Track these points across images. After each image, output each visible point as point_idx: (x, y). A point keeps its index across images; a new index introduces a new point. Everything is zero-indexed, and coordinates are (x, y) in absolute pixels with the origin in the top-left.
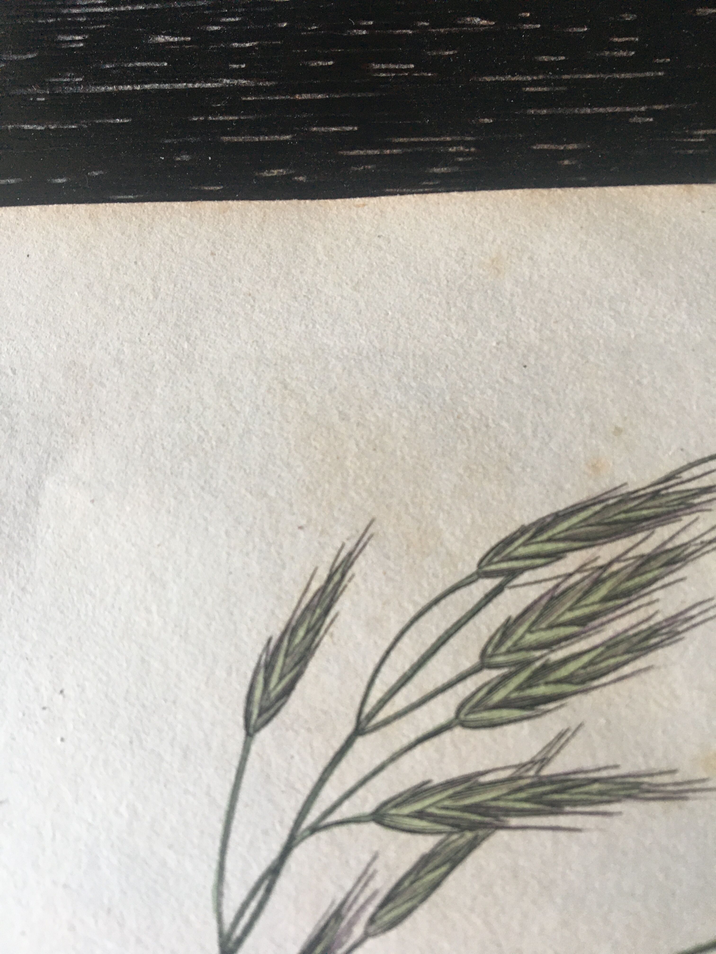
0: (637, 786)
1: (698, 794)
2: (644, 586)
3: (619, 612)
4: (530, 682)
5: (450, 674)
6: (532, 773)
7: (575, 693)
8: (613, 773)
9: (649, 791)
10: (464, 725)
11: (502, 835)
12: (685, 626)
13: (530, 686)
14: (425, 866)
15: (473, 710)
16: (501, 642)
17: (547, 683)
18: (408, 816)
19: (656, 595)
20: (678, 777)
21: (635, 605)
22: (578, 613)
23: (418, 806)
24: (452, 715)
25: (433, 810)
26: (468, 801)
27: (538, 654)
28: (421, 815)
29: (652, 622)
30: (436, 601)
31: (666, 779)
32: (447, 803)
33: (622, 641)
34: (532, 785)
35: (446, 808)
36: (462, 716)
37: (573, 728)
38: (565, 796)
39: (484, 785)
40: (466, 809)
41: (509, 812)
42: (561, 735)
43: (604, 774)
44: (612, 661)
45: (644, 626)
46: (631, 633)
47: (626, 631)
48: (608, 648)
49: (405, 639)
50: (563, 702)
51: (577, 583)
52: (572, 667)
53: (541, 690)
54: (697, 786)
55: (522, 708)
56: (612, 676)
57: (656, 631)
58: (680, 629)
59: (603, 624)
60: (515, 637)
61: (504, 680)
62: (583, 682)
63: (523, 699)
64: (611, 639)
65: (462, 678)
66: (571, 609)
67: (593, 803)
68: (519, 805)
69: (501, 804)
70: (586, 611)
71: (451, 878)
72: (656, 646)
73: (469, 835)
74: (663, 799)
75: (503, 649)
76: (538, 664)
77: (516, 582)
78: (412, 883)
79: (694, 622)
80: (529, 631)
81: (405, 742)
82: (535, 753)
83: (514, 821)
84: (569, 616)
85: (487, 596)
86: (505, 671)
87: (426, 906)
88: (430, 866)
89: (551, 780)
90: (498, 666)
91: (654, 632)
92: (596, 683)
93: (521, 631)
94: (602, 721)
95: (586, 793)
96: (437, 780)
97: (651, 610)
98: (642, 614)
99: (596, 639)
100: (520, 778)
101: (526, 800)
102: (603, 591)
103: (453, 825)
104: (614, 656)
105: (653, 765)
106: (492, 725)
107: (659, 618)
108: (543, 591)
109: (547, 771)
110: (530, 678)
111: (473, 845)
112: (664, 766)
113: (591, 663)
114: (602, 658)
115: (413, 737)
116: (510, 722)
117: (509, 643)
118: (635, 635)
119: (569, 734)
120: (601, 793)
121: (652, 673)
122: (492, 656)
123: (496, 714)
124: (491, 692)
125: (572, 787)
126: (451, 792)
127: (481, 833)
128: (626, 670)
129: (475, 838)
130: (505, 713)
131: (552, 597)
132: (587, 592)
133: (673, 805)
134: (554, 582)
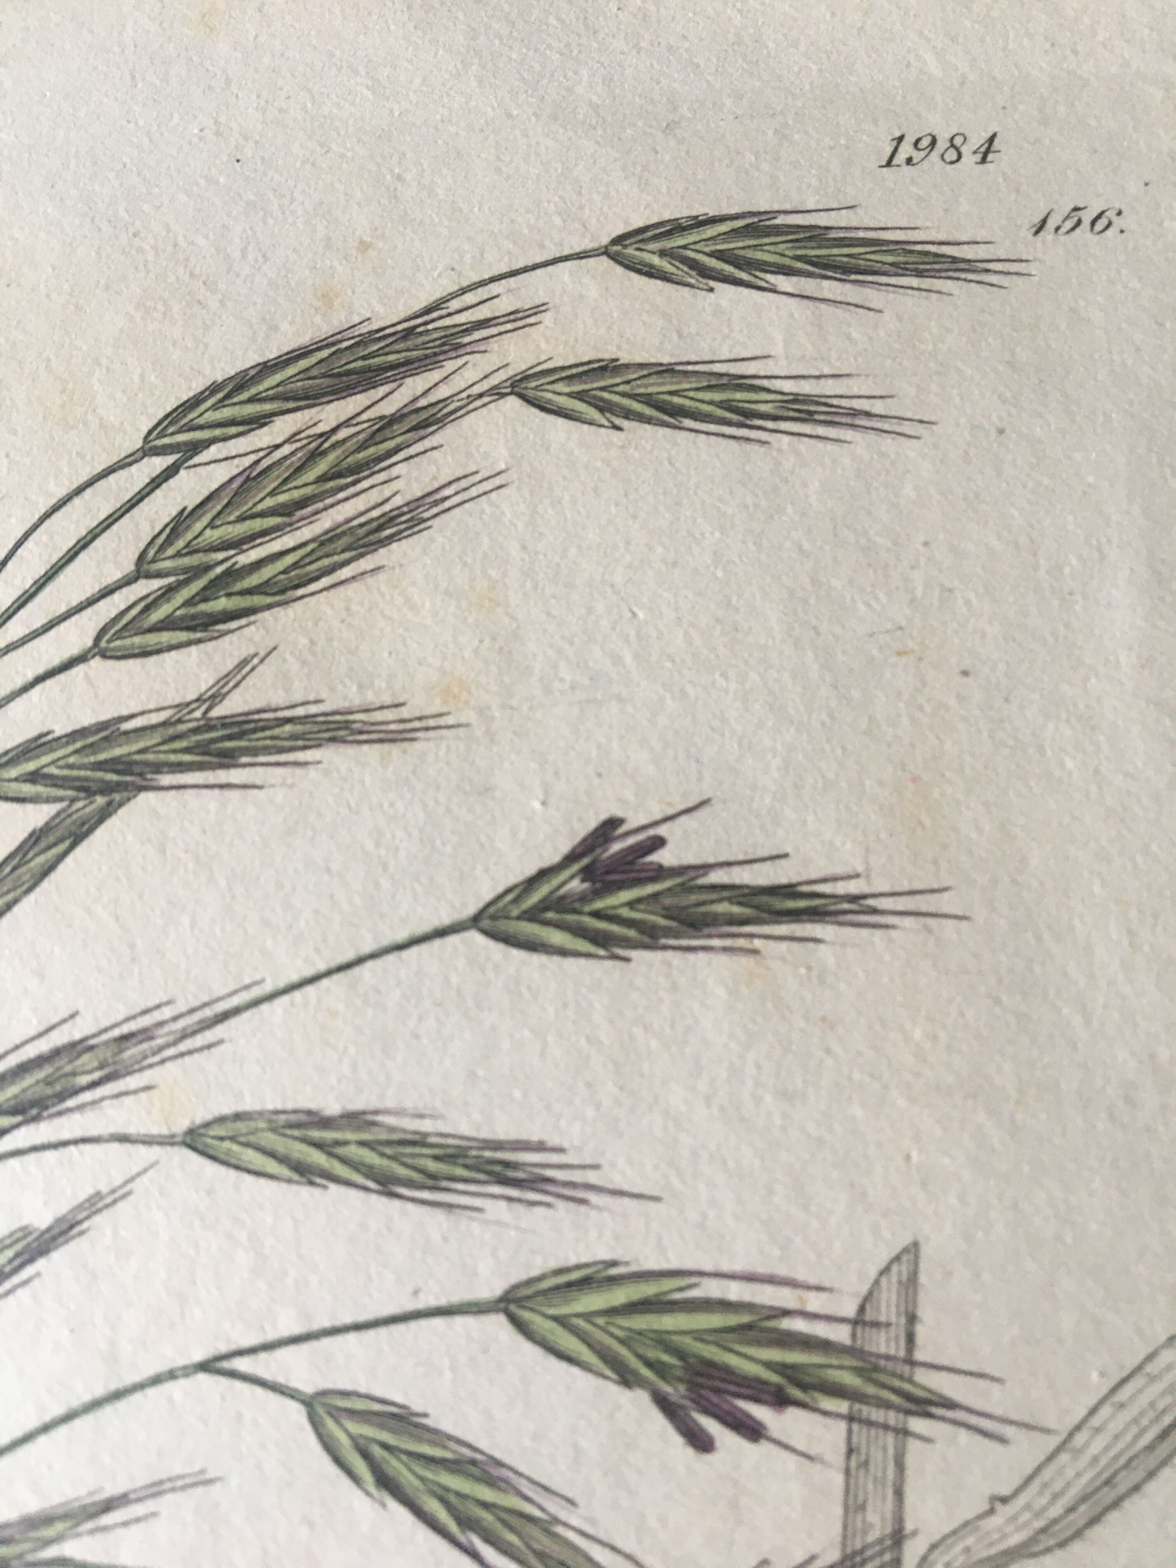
0: (346, 725)
1: (430, 734)
2: (380, 459)
3: (341, 495)
4: (204, 595)
5: (91, 589)
6: (198, 714)
7: (269, 607)
8: (313, 709)
9: (361, 732)
10: (105, 655)
11: (146, 798)
12: (435, 510)
13: (206, 600)
14: (35, 843)
15: (118, 636)
16: (169, 542)
17: (229, 595)
18: (16, 780)
19: (395, 471)
20: (405, 713)
21: (365, 484)
22: (282, 498)
23: (31, 766)
24: (89, 643)
25: (53, 770)
26: (102, 757)
27: (221, 556)
28: (34, 777)
29: (387, 507)
30: (79, 491)
31: (388, 715)
32: (72, 760)
33: (344, 533)
34: (196, 731)
35: (71, 767)
36: (103, 644)
37: (262, 654)
38: (243, 743)
39: (126, 733)
40: (99, 766)
41: (158, 768)
42: (245, 662)
43: (300, 711)
44: (326, 562)
45: (375, 514)
46: (355, 523)
47: (348, 521)
48: (322, 544)
50: (252, 618)
51: (285, 458)
52: (267, 572)
53: (221, 604)
54: (431, 722)
55: (189, 629)
56: (325, 582)
57: (392, 519)
58: (426, 515)
59: (317, 513)
60: (189, 536)
61: (169, 592)
62: (282, 592)
63: (193, 617)
64: (327, 532)
65: (107, 592)
66: (272, 494)
67: (281, 750)
68: (173, 758)
69: (150, 757)
70: (296, 494)
71: (69, 860)
72: (390, 539)
73: (100, 800)
74: (381, 741)
75: (170, 552)
76: (219, 570)
77: (197, 459)
78: (14, 869)
79: (447, 504)
80: (211, 525)
81: (19, 683)
82: (203, 688)
83: (166, 779)
84: (269, 502)
85: (154, 479)
86: (172, 579)
87: (32, 897)
88: (43, 844)
89: (224, 722)
90: (159, 575)
91: (389, 520)
92: (300, 592)
93: (198, 526)
94: (304, 641)
95: (272, 738)
96: (59, 731)
97: (387, 491)
98: (374, 496)
99: (306, 533)
100: (180, 721)
101: (184, 752)
102: (322, 467)
103: (78, 789)
104: (327, 556)
105: (371, 698)
106: (145, 653)
107: (398, 501)
108: (235, 472)
109: (217, 712)
110: (205, 588)
111: (104, 815)
112: (387, 700)
113: (296, 565)
114: (312, 557)
115: (30, 676)
116: (171, 648)
117: (180, 543)
118: (361, 525)
119: (256, 661)
120: (294, 737)
121: (382, 576)
122: (153, 561)
123: (152, 639)
124: (147, 609)
125: (255, 731)
126: (78, 745)
127: (117, 797)
128: (345, 573)
129: (109, 804)
130: (165, 637)
131: (248, 479)
132: (299, 470)
133: (395, 750)
134: (253, 458)
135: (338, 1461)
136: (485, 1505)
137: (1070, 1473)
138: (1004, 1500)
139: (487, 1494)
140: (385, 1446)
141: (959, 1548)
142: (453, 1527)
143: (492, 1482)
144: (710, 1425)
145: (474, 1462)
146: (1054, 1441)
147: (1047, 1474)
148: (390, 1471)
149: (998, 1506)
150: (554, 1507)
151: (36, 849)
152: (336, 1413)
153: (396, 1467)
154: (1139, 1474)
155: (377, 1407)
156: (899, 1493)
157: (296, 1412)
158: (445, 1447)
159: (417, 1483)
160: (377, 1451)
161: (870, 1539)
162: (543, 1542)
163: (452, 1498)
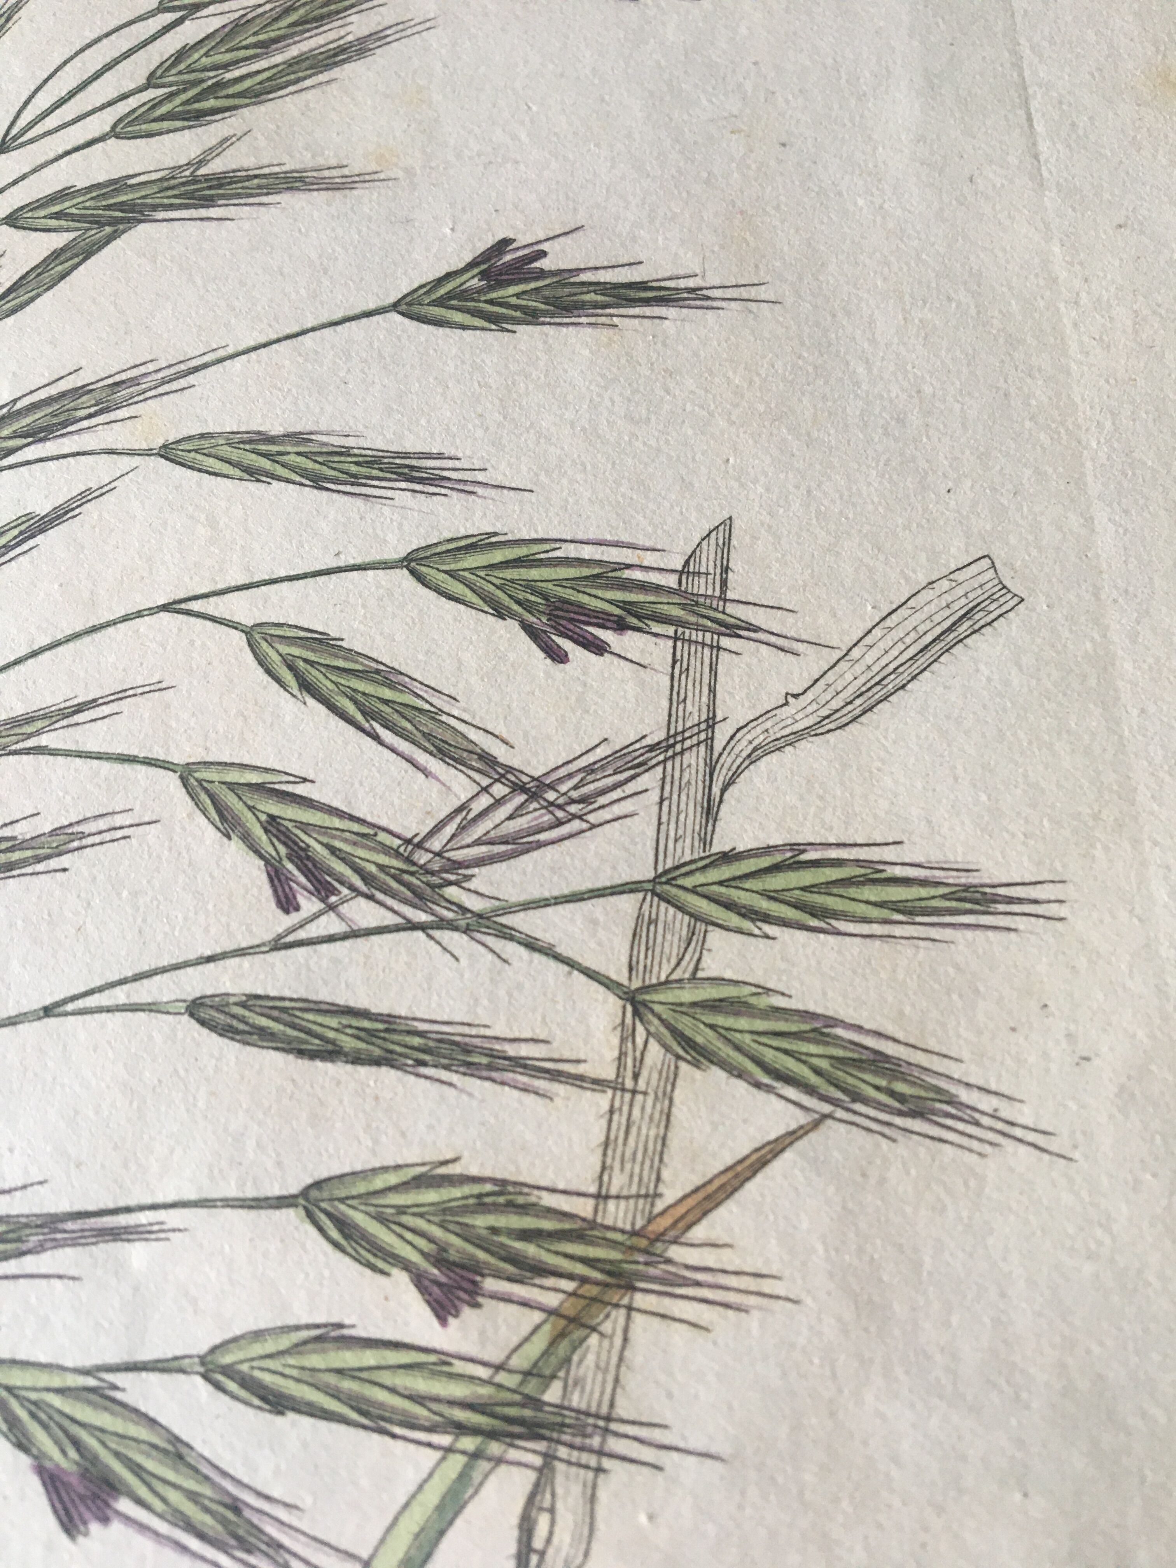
0: (301, 180)
1: (367, 185)
2: (338, 12)
3: (307, 35)
4: (197, 99)
5: (112, 95)
6: (187, 173)
7: (247, 105)
8: (276, 169)
9: (313, 184)
10: (118, 137)
11: (142, 227)
12: (379, 43)
13: (198, 101)
14: (56, 258)
15: (130, 124)
16: (174, 65)
17: (216, 98)
18: (44, 217)
19: (349, 18)
20: (346, 171)
21: (326, 28)
22: (261, 37)
23: (57, 208)
24: (108, 129)
25: (74, 211)
26: (112, 201)
27: (212, 74)
28: (58, 216)
29: (342, 42)
30: (107, 35)
31: (334, 173)
32: (88, 204)
33: (307, 58)
34: (183, 184)
35: (85, 208)
36: (118, 130)
37: (239, 134)
38: (220, 192)
39: (131, 186)
40: (109, 207)
41: (155, 208)
42: (225, 140)
43: (266, 171)
44: (292, 77)
45: (332, 46)
46: (316, 52)
47: (311, 51)
48: (290, 65)
49: (67, 68)
50: (234, 112)
51: (266, 12)
52: (247, 83)
53: (211, 103)
54: (367, 178)
55: (184, 119)
56: (291, 89)
57: (345, 49)
58: (371, 46)
59: (289, 45)
60: (189, 61)
61: (171, 96)
62: (256, 96)
63: (188, 112)
64: (294, 58)
65: (124, 97)
66: (255, 34)
67: (251, 195)
68: (166, 201)
69: (149, 201)
70: (272, 35)
71: (81, 268)
72: (344, 61)
73: (108, 229)
74: (328, 189)
75: (174, 71)
76: (210, 83)
77: (198, 14)
78: (39, 275)
79: (388, 39)
80: (206, 55)
81: (52, 155)
82: (193, 156)
83: (161, 215)
84: (252, 40)
85: (164, 28)
86: (172, 89)
87: (50, 293)
88: (62, 258)
89: (207, 178)
90: (163, 86)
91: (342, 50)
92: (271, 96)
93: (196, 56)
94: (272, 127)
95: (242, 188)
96: (80, 185)
97: (342, 32)
98: (332, 35)
99: (279, 59)
100: (173, 178)
101: (175, 196)
102: (293, 17)
103: (90, 222)
104: (294, 73)
105: (321, 161)
106: (150, 135)
107: (350, 38)
108: (227, 21)
109: (202, 171)
110: (200, 94)
111: (109, 239)
112: (333, 162)
113: (269, 79)
114: (281, 74)
115: (60, 151)
116: (169, 131)
117: (182, 66)
118: (322, 53)
119: (234, 139)
120: (259, 187)
121: (334, 85)
122: (161, 77)
123: (155, 126)
124: (153, 107)
125: (230, 183)
126: (94, 194)
127: (121, 227)
128: (308, 83)
129: (116, 231)
130: (166, 125)
131: (237, 25)
132: (276, 19)
133: (338, 194)
134: (242, 12)
135: (269, 672)
136: (386, 702)
137: (849, 677)
138: (796, 696)
139: (387, 694)
140: (306, 661)
141: (759, 730)
142: (359, 717)
143: (392, 686)
144: (567, 645)
145: (378, 672)
146: (838, 654)
147: (830, 677)
148: (310, 678)
149: (791, 700)
150: (438, 701)
151: (57, 262)
152: (270, 639)
153: (314, 675)
154: (906, 677)
155: (302, 634)
156: (712, 691)
157: (239, 638)
158: (356, 662)
159: (331, 686)
160: (301, 664)
161: (689, 724)
162: (429, 726)
163: (359, 697)
